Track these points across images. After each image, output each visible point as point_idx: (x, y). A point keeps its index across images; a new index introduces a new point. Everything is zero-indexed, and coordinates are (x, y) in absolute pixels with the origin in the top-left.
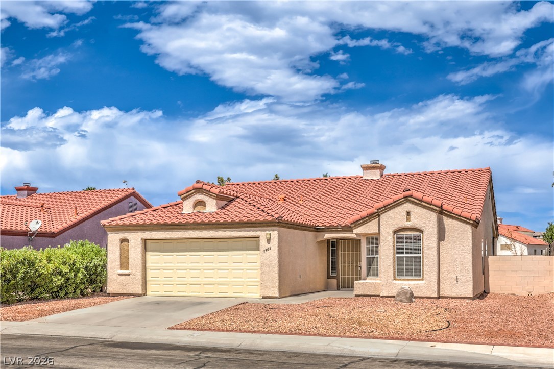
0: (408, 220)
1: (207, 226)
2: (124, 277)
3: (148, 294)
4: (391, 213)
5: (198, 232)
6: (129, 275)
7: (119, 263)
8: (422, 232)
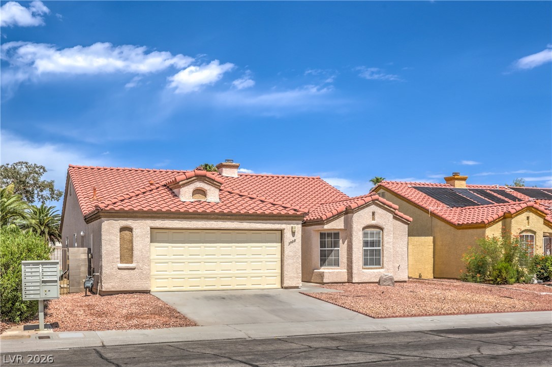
0: (374, 219)
1: (234, 217)
2: (126, 271)
3: (152, 290)
4: (361, 212)
6: (134, 269)
7: (119, 256)
8: (382, 229)
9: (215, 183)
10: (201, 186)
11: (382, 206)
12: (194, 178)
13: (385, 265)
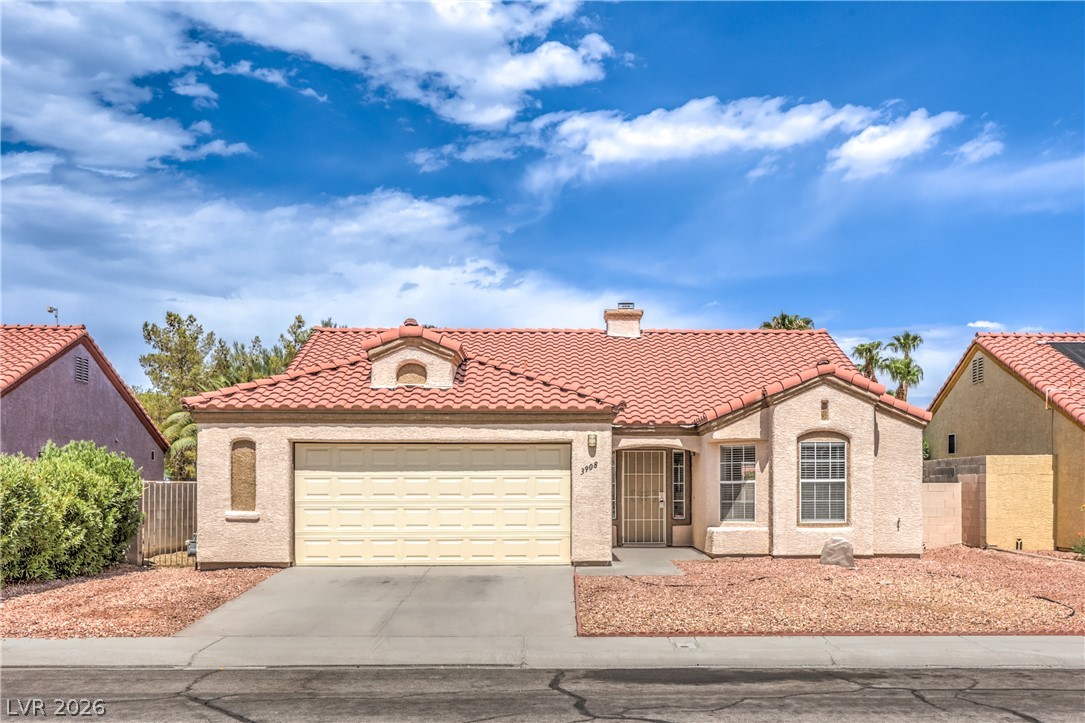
0: (824, 416)
1: (457, 418)
2: (242, 525)
3: (298, 562)
4: (793, 403)
5: (432, 429)
6: (257, 520)
7: (229, 495)
8: (847, 438)
9: (441, 349)
10: (415, 357)
11: (844, 387)
12: (399, 342)
13: (853, 518)
